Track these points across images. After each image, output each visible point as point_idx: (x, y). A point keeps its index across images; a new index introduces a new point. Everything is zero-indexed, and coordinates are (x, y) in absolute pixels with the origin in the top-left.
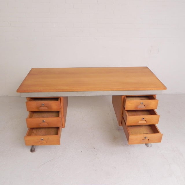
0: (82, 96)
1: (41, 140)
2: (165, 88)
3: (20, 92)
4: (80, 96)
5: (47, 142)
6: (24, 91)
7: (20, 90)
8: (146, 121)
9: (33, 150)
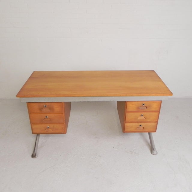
0: (83, 102)
1: (47, 128)
2: (171, 94)
3: (20, 97)
4: (82, 101)
5: (52, 130)
6: (24, 96)
7: (20, 95)
8: (145, 117)
9: (33, 156)
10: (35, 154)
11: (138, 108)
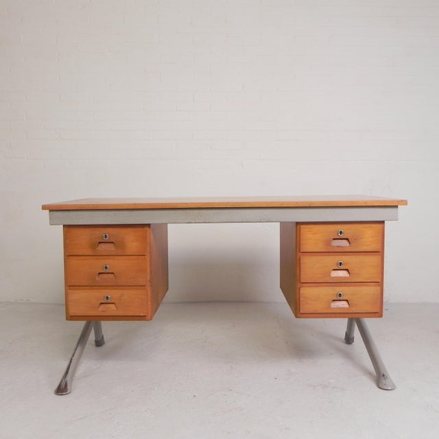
1: (105, 300)
3: (49, 209)
6: (59, 207)
8: (348, 270)
9: (62, 390)
10: (66, 385)
11: (328, 243)
